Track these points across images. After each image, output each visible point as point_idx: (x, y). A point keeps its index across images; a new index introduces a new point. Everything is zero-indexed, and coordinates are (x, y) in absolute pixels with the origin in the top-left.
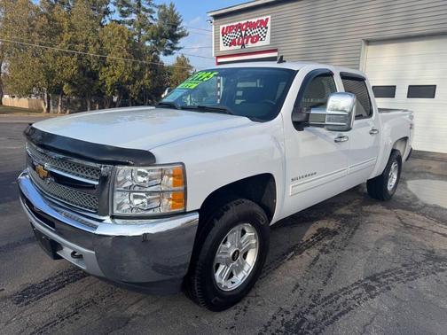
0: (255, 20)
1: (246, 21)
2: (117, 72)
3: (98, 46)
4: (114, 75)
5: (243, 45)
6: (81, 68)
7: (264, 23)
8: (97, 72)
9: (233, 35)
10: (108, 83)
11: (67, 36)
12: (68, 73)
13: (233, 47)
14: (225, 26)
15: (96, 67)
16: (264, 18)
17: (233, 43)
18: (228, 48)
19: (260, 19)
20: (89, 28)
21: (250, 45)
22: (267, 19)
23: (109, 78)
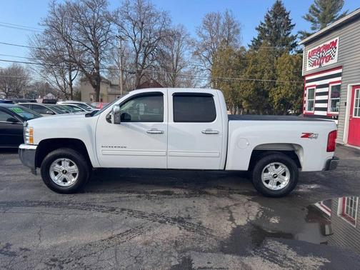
0: (328, 43)
1: (322, 45)
2: (283, 91)
3: (272, 72)
4: (281, 93)
5: (320, 65)
6: (257, 90)
7: (334, 44)
8: (268, 91)
9: (315, 57)
10: (276, 100)
11: (250, 68)
12: (246, 94)
13: (314, 67)
14: (311, 50)
15: (268, 88)
16: (334, 40)
17: (314, 64)
18: (311, 68)
19: (331, 41)
20: (268, 61)
21: (325, 64)
22: (336, 40)
23: (276, 96)
